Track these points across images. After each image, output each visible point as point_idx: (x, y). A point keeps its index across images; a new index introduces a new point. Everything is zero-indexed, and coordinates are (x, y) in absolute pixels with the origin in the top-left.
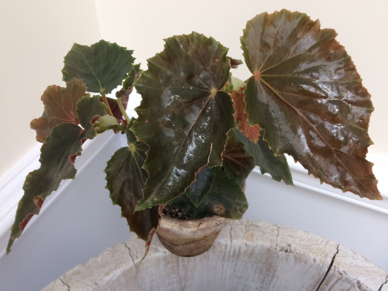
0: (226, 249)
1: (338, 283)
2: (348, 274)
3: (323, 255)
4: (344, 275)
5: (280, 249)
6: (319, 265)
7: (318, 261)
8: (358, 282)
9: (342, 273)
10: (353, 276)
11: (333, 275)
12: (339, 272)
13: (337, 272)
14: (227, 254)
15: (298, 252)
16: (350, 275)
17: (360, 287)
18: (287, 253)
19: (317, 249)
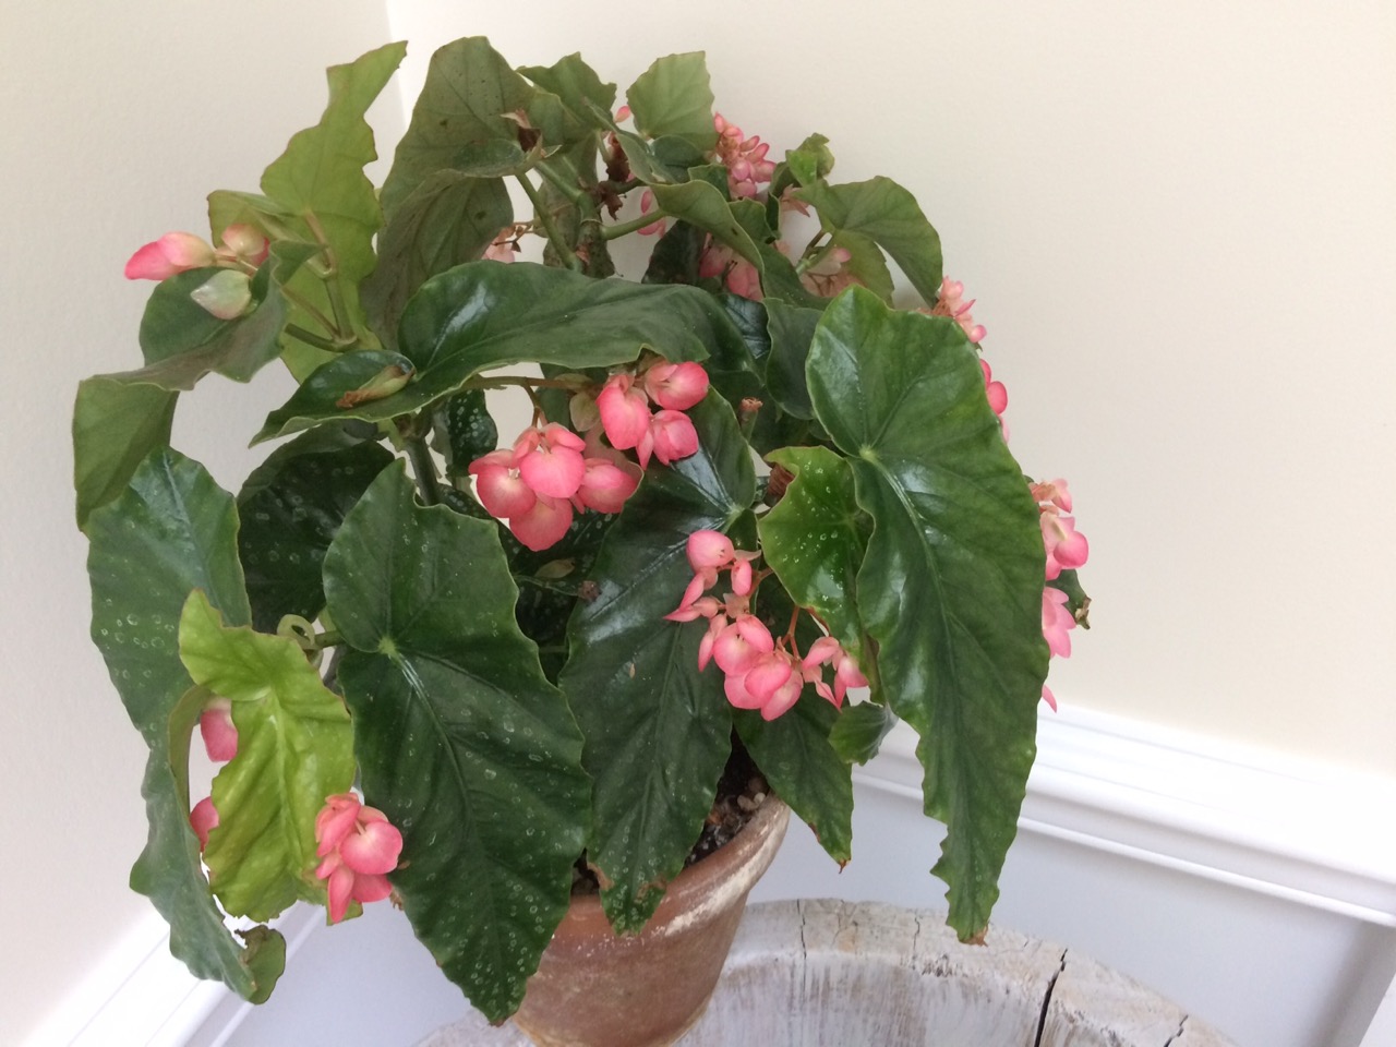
0: (792, 976)
2: (1086, 1017)
3: (1027, 977)
4: (1079, 1023)
5: (923, 967)
6: (1020, 1002)
7: (1016, 992)
8: (1114, 1037)
9: (1075, 1016)
10: (1099, 1022)
11: (1056, 1025)
12: (1066, 1015)
13: (1063, 1018)
14: (797, 992)
15: (966, 971)
16: (1092, 1020)
18: (941, 977)
19: (1011, 962)
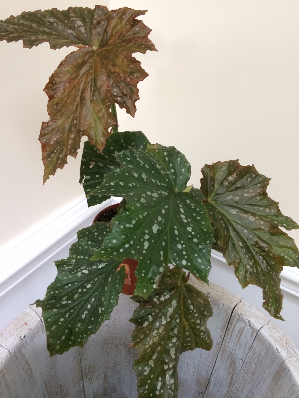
1: (238, 324)
2: (243, 316)
3: (230, 302)
4: (241, 317)
6: (226, 309)
7: (226, 306)
8: (249, 322)
9: (240, 315)
10: (245, 317)
11: (235, 316)
12: (238, 314)
13: (237, 314)
15: (214, 298)
16: (244, 316)
17: (250, 326)
19: (226, 298)
